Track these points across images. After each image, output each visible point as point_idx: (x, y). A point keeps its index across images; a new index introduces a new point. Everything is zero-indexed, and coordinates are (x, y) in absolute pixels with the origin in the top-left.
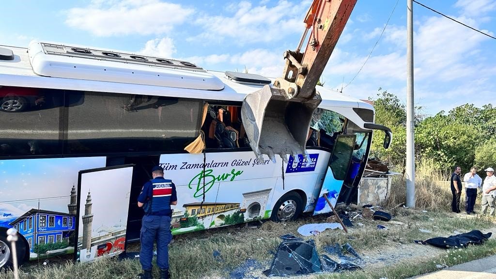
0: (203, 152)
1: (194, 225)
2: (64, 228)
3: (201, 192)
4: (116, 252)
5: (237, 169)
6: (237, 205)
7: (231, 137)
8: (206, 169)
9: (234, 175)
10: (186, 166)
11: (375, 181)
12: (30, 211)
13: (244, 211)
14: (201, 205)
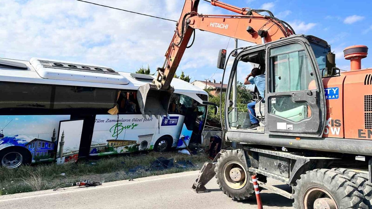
0: (117, 114)
1: (112, 151)
2: (49, 149)
3: (116, 134)
4: (73, 161)
5: (135, 123)
6: (135, 142)
7: (132, 107)
8: (119, 122)
9: (134, 126)
10: (109, 121)
11: (215, 133)
12: (34, 139)
13: (139, 145)
14: (116, 141)
